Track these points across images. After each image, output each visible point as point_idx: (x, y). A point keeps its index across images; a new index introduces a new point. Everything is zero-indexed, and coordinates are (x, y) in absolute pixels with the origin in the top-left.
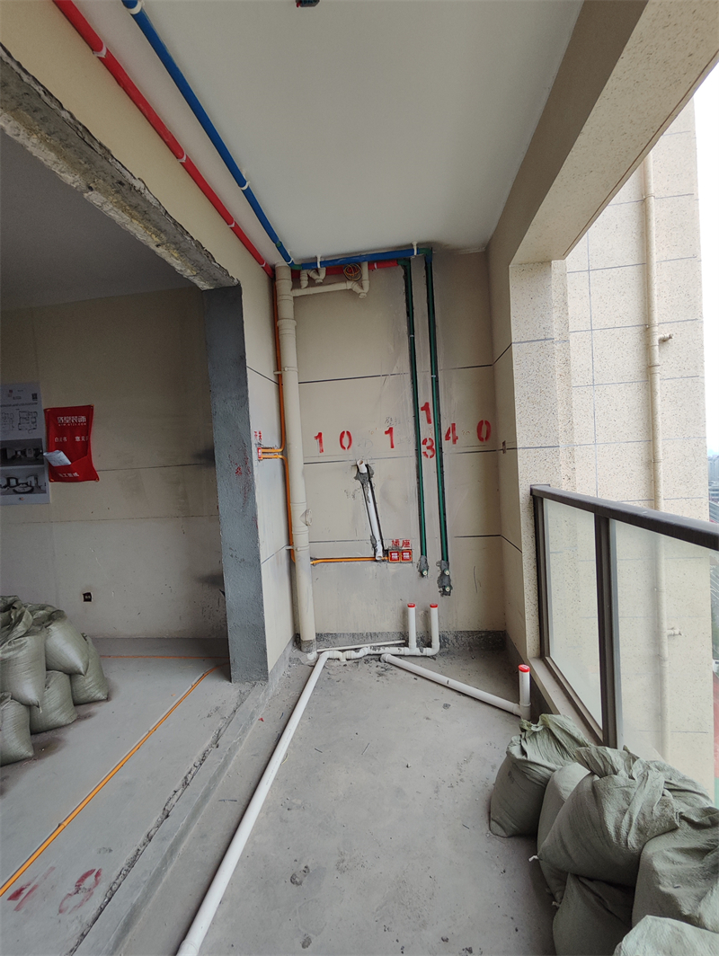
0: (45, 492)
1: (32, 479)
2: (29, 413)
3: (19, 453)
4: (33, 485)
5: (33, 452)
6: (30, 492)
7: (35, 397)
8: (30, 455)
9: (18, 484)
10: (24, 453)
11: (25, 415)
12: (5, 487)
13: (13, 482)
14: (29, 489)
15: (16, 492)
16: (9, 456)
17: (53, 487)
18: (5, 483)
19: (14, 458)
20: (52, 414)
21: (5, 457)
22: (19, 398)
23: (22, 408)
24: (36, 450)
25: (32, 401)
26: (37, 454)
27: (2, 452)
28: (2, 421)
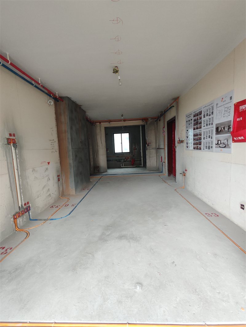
0: (230, 148)
1: (226, 141)
2: (228, 108)
3: (223, 128)
4: (226, 144)
5: (228, 128)
6: (225, 147)
7: (231, 98)
8: (226, 129)
9: (221, 143)
10: (224, 128)
11: (226, 109)
12: (217, 144)
13: (219, 142)
14: (224, 146)
15: (220, 147)
16: (219, 130)
17: (234, 145)
18: (217, 143)
19: (221, 131)
20: (237, 106)
21: (218, 131)
22: (225, 101)
23: (226, 106)
24: (229, 126)
25: (230, 101)
26: (229, 128)
27: (217, 129)
28: (218, 115)
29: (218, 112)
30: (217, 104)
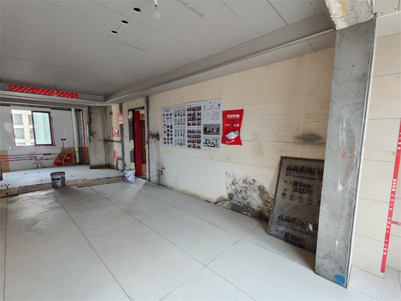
0: (219, 147)
1: (215, 141)
2: (216, 113)
3: (211, 130)
4: (215, 144)
7: (219, 105)
8: (215, 131)
10: (213, 130)
11: (214, 113)
13: (208, 142)
14: (213, 145)
15: (208, 146)
17: (222, 145)
18: (205, 142)
19: (209, 131)
20: (225, 113)
21: (206, 131)
22: (213, 106)
23: (214, 110)
24: (218, 129)
25: (218, 107)
26: (218, 130)
27: (205, 129)
28: (206, 116)
29: (205, 114)
30: (204, 107)
